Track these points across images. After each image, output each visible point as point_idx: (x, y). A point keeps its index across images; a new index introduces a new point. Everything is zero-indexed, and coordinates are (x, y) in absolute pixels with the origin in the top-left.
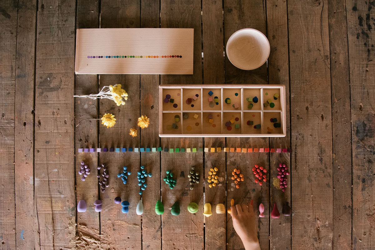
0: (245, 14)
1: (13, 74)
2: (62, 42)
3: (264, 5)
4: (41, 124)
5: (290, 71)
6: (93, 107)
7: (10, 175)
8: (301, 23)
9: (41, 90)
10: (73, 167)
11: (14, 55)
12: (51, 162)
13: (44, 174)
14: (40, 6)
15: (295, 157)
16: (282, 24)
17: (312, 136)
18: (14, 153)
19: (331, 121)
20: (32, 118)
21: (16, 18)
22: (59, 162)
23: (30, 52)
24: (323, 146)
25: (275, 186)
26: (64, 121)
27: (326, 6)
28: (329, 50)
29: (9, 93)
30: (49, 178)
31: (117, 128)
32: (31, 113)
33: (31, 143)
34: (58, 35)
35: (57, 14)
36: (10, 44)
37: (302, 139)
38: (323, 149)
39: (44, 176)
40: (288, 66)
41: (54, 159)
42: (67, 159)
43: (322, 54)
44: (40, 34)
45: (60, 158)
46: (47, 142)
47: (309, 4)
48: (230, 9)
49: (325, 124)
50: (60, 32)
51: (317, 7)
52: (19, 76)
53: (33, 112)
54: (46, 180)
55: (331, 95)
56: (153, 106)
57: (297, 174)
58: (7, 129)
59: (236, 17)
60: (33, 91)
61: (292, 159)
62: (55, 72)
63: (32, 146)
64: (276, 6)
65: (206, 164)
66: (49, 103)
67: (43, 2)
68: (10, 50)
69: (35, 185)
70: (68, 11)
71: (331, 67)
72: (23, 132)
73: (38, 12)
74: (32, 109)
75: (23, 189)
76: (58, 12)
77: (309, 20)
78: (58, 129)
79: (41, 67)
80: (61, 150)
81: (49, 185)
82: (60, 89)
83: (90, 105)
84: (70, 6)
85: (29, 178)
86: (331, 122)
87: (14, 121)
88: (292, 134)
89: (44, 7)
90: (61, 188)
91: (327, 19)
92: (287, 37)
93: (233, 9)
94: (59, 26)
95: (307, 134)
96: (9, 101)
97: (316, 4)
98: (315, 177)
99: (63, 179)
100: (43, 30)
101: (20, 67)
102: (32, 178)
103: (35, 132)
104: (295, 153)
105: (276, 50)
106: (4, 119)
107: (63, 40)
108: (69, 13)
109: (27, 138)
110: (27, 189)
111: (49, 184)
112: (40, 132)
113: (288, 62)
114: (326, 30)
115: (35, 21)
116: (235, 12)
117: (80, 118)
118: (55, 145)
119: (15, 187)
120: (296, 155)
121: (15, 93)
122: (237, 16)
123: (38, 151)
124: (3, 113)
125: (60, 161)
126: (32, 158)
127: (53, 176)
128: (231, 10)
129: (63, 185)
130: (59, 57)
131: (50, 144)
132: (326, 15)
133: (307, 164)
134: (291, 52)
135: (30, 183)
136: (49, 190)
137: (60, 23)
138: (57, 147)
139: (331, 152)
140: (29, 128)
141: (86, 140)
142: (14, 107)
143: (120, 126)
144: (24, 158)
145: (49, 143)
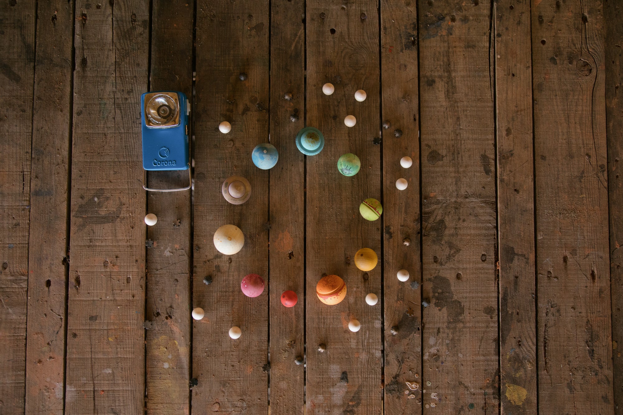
0: (457, 90)
1: (25, 188)
2: (122, 131)
3: (492, 74)
4: (82, 283)
5: (537, 192)
6: (180, 254)
7: (17, 382)
8: (556, 107)
9: (81, 220)
10: (142, 363)
11: (27, 152)
12: (100, 356)
13: (85, 378)
14: (78, 61)
15: (545, 347)
16: (522, 108)
17: (575, 309)
18: (26, 339)
19: (609, 283)
20: (63, 273)
21: (32, 81)
22: (115, 356)
23: (61, 147)
24: (595, 328)
25: (509, 399)
26: (125, 279)
27: (602, 76)
28: (606, 156)
29: (17, 225)
30: (94, 386)
31: (226, 292)
32: (61, 264)
33: (61, 319)
34: (114, 118)
35: (112, 78)
36: (18, 131)
37: (557, 314)
38: (594, 333)
39: (85, 382)
40: (533, 183)
41: (105, 350)
42: (130, 349)
43: (594, 163)
44: (79, 114)
45: (117, 348)
46: (93, 318)
47: (571, 72)
48: (430, 79)
49: (599, 288)
50: (118, 111)
51: (586, 78)
52: (37, 193)
53: (66, 262)
54: (89, 389)
55: (609, 236)
56: (292, 252)
57: (548, 377)
58: (13, 292)
59: (442, 95)
60: (65, 221)
61: (539, 351)
62: (108, 187)
63: (63, 325)
64: (513, 75)
65: (388, 358)
66: (97, 244)
67: (85, 54)
68: (18, 142)
69: (67, 400)
70: (133, 74)
71: (608, 186)
72: (45, 299)
73: (75, 72)
74: (63, 255)
75: (41, 407)
76: (114, 75)
77: (571, 102)
78: (113, 294)
79: (81, 176)
80: (119, 334)
81: (94, 399)
82: (119, 219)
83: (176, 250)
84: (138, 65)
85: (55, 386)
86: (609, 285)
87: (26, 278)
88: (540, 305)
89: (86, 64)
90: (117, 404)
91: (603, 100)
92: (531, 131)
93: (437, 80)
94: (117, 101)
95: (565, 305)
96: (18, 239)
97: (583, 72)
98: (581, 384)
99: (123, 387)
100: (85, 107)
101: (40, 175)
102: (60, 385)
103: (69, 299)
104: (545, 338)
105: (512, 155)
106: (6, 275)
107: (124, 128)
108: (135, 77)
109: (52, 310)
110: (49, 407)
111: (94, 397)
112: (78, 299)
113: (533, 177)
114: (601, 118)
115: (68, 89)
116: (440, 85)
117: (157, 274)
118: (108, 324)
119: (26, 404)
120: (545, 343)
121: (29, 224)
122: (443, 92)
123: (75, 335)
124: (6, 261)
125: (117, 353)
126: (63, 347)
127: (102, 382)
128: (433, 81)
129: (121, 399)
130: (116, 160)
131: (97, 321)
132: (601, 91)
133: (567, 358)
134: (538, 158)
135: (58, 396)
136: (94, 409)
137: (118, 95)
138: (112, 327)
139: (610, 338)
140: (57, 291)
141: (167, 313)
142: (27, 251)
143: (231, 289)
144: (46, 348)
145: (96, 319)
